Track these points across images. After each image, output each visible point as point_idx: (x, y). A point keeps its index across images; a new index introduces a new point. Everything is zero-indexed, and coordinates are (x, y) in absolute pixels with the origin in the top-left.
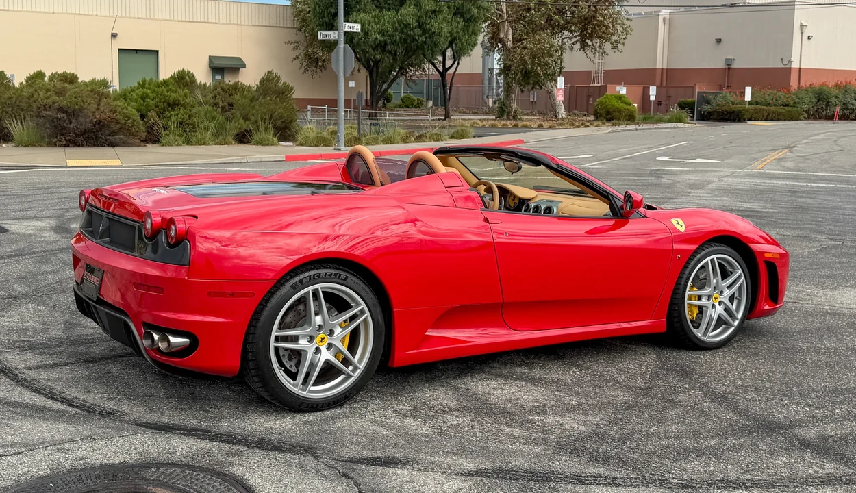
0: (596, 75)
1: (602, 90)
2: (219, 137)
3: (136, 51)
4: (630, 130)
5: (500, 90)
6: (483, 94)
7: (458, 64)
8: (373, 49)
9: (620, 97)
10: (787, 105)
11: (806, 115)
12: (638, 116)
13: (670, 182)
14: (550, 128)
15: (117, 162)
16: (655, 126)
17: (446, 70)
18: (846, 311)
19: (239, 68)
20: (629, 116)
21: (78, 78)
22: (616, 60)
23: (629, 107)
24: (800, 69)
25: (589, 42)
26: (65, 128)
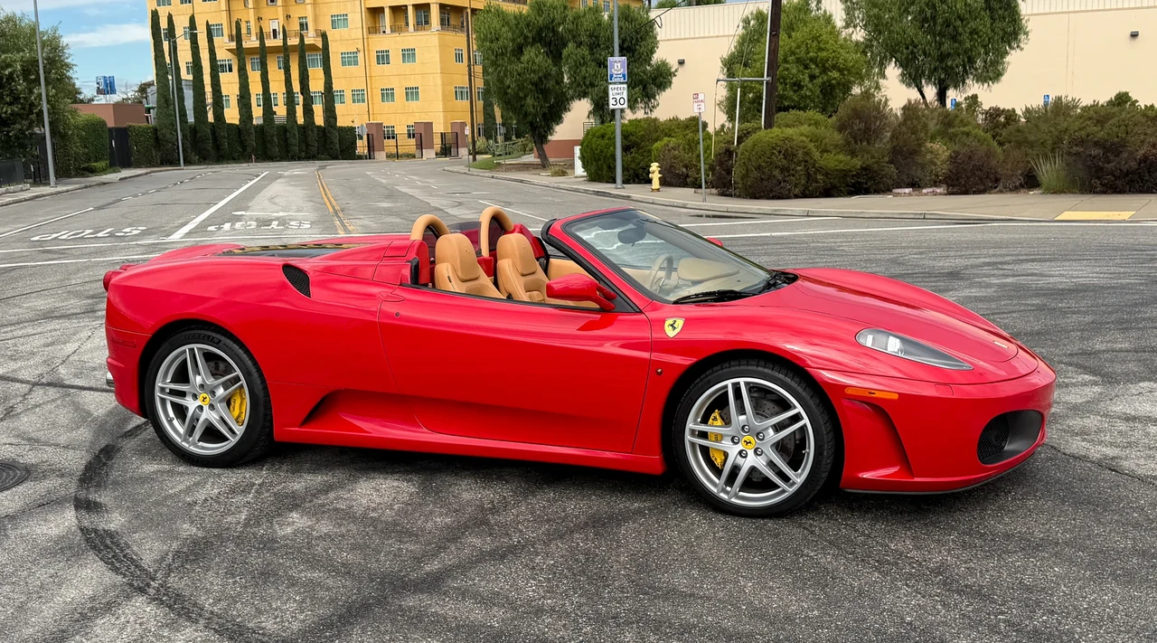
26: (1102, 169)
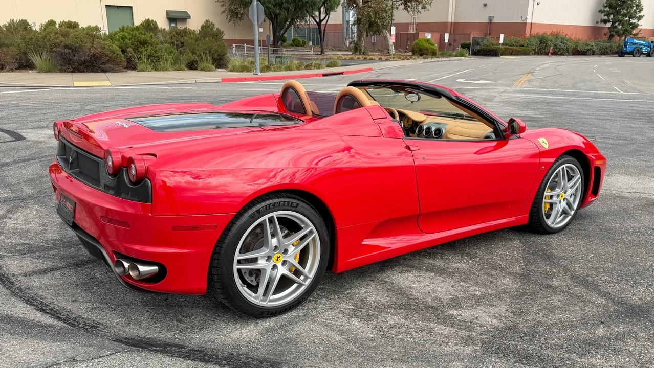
0: (412, 26)
1: (416, 36)
2: (176, 65)
3: (118, 6)
4: (434, 62)
5: (354, 35)
6: (343, 38)
7: (329, 17)
8: (274, 7)
9: (428, 40)
10: (523, 46)
11: (534, 52)
12: (438, 53)
13: (471, 96)
14: (387, 60)
15: (108, 83)
16: (448, 59)
17: (321, 21)
18: (627, 195)
19: (186, 19)
20: (433, 52)
21: (79, 25)
22: (426, 16)
23: (433, 47)
24: (532, 23)
25: (409, 4)
26: (71, 60)
